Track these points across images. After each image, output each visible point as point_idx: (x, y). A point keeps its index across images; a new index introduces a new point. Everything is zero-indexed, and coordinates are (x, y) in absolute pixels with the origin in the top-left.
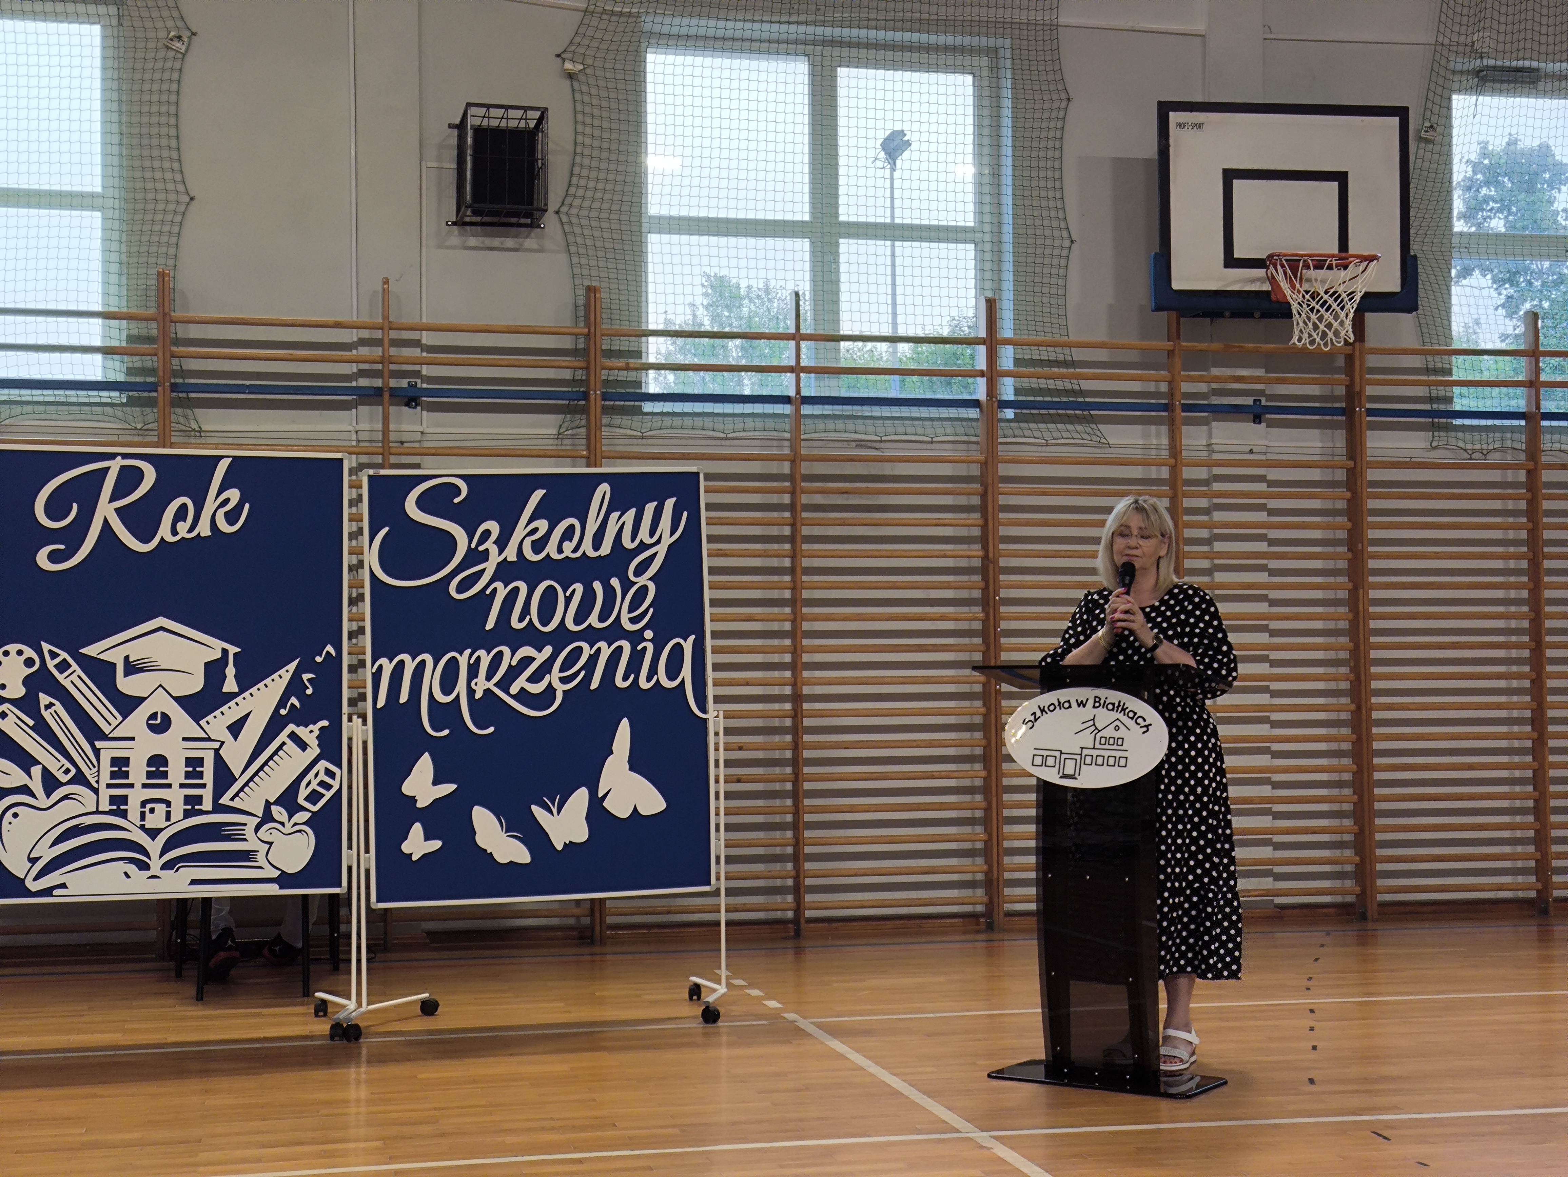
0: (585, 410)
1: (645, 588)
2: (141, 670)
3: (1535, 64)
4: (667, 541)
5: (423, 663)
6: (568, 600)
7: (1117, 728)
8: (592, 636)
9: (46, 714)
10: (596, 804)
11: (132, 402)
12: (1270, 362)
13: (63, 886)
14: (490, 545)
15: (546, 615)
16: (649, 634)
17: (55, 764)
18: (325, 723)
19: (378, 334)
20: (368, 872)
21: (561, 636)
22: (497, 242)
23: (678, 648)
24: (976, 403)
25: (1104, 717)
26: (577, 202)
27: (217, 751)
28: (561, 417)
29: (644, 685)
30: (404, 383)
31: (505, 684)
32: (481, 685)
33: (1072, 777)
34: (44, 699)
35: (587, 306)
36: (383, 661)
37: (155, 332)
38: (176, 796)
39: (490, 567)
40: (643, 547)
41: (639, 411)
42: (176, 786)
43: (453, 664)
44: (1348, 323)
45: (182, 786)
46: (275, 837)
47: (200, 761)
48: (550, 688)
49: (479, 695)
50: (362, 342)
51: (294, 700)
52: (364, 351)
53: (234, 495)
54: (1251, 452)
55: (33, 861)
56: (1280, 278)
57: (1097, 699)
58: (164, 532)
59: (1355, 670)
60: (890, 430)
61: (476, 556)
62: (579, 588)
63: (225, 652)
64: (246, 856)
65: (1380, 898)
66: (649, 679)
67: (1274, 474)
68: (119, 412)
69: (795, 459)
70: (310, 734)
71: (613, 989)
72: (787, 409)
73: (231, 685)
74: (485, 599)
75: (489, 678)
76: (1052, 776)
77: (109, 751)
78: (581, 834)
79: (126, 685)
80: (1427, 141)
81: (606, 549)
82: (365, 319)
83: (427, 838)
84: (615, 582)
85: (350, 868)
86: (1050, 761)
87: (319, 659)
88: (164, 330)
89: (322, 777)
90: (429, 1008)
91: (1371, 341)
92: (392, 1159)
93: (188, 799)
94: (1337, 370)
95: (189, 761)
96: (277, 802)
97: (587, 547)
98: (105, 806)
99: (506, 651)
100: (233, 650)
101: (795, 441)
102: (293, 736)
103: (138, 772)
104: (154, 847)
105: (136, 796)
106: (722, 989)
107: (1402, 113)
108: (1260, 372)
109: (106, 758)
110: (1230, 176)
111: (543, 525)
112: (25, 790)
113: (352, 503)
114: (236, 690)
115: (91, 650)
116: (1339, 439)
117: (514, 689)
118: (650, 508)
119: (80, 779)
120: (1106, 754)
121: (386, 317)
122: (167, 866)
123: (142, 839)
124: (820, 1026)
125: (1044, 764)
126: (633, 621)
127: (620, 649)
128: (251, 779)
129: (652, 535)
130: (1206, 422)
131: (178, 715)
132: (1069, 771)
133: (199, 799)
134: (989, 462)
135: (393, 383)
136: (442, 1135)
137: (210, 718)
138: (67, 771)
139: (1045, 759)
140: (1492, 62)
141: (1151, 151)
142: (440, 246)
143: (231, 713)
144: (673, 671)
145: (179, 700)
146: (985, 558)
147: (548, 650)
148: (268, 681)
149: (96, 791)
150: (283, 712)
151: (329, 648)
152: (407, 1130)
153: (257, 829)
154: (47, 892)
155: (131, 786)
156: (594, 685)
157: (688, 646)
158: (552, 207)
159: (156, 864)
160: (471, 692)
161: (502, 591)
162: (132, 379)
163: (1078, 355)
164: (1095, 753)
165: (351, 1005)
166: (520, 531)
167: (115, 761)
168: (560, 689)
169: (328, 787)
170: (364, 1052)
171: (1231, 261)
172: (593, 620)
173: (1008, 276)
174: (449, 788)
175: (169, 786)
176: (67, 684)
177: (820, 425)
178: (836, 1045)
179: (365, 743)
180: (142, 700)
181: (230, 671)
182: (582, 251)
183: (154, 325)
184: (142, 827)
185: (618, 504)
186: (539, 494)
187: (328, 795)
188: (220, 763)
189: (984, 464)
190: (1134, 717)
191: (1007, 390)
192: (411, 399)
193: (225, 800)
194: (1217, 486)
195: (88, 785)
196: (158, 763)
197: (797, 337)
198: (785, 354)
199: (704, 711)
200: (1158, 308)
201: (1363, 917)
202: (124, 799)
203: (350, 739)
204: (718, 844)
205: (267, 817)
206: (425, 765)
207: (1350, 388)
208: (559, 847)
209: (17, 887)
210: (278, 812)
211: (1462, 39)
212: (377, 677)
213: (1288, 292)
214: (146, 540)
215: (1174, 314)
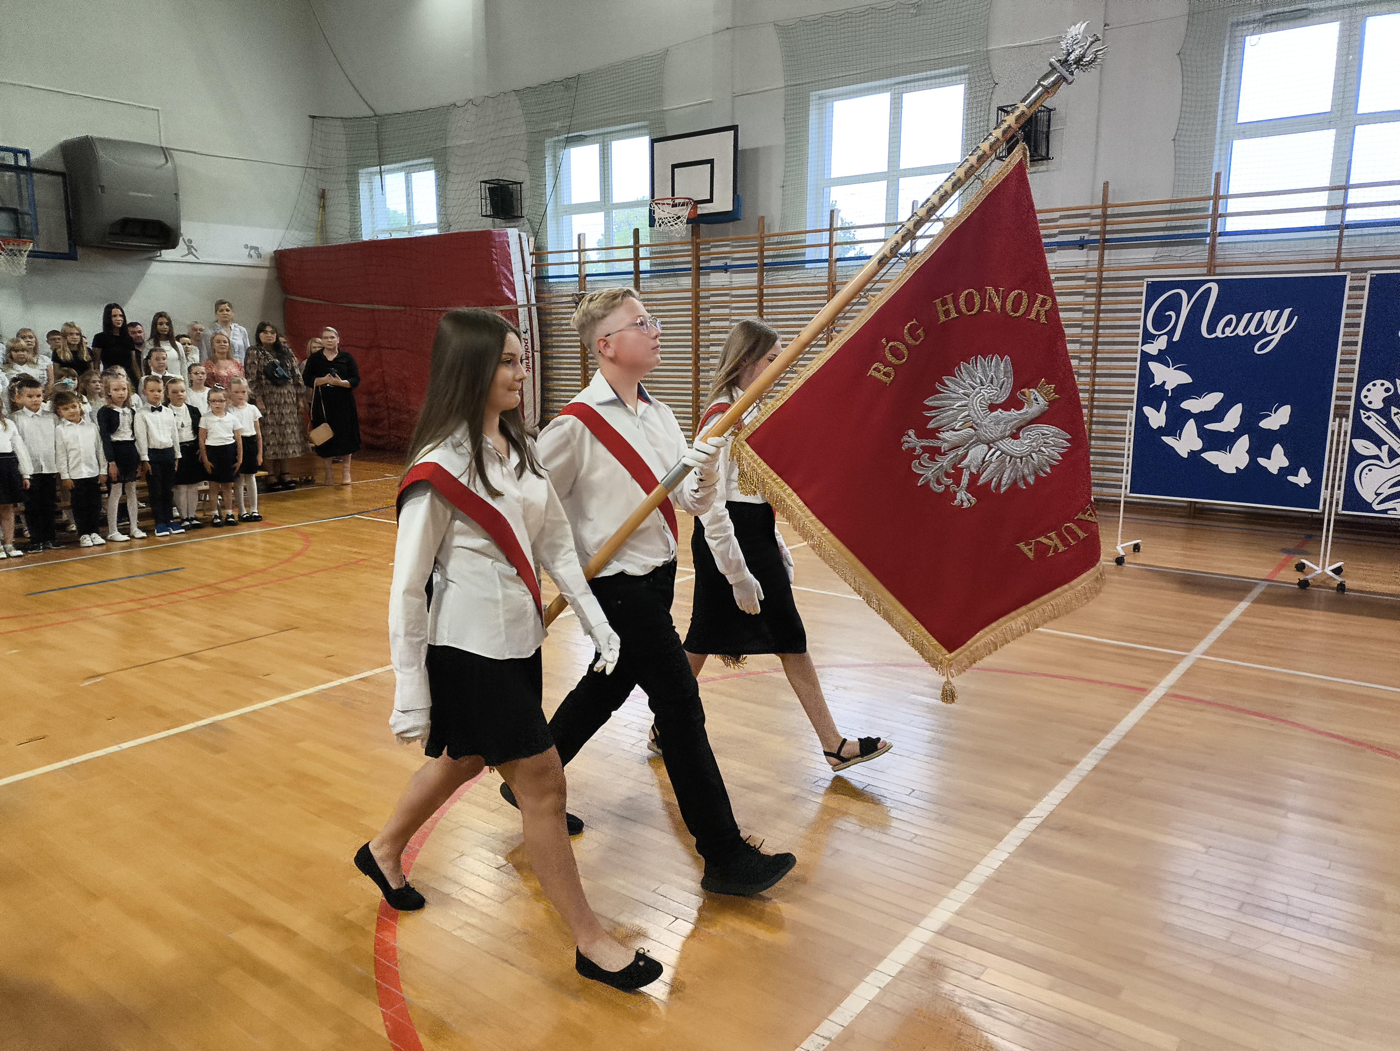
9: (1394, 418)
13: (1395, 509)
17: (1396, 445)
34: (1394, 410)
55: (1378, 495)
112: (1377, 457)
154: (1385, 511)
209: (1367, 507)
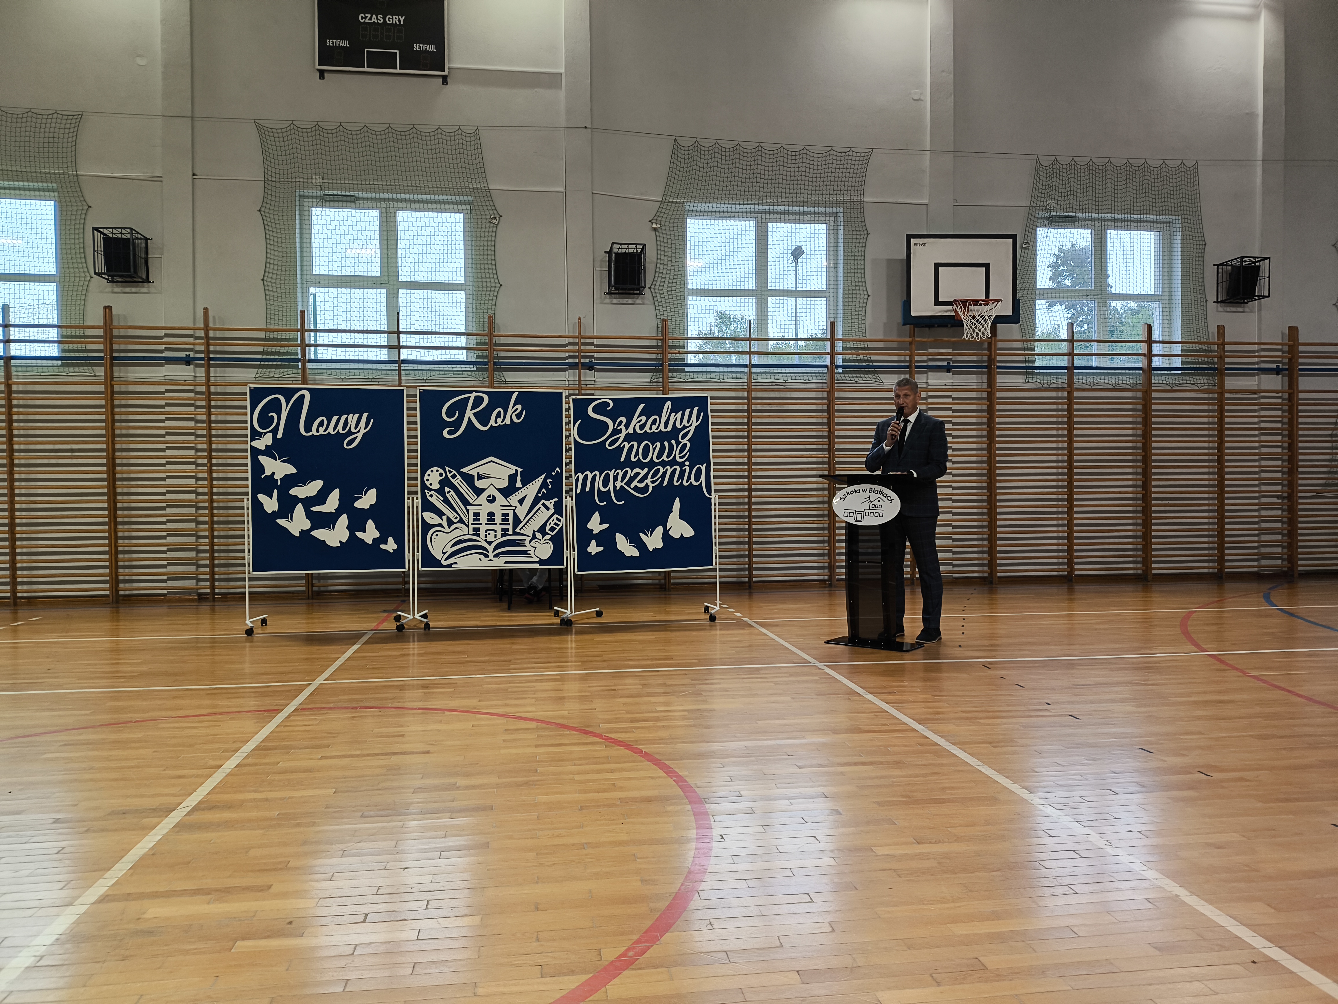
0: (662, 371)
1: (685, 445)
2: (484, 478)
3: (1074, 214)
4: (695, 425)
5: (595, 475)
6: (654, 449)
7: (879, 501)
8: (664, 464)
9: (448, 495)
10: (666, 532)
11: (478, 370)
12: (955, 346)
13: (456, 563)
14: (622, 427)
15: (645, 455)
16: (687, 463)
17: (452, 515)
18: (556, 499)
19: (577, 340)
20: (574, 559)
21: (651, 464)
22: (625, 301)
23: (699, 469)
24: (826, 366)
25: (874, 496)
26: (658, 284)
27: (514, 510)
28: (652, 374)
29: (685, 484)
30: (587, 360)
31: (628, 484)
32: (619, 484)
33: (860, 521)
34: (447, 489)
35: (662, 327)
36: (579, 474)
37: (487, 341)
38: (498, 528)
39: (622, 436)
40: (685, 427)
41: (684, 371)
42: (498, 524)
43: (607, 476)
44: (988, 329)
45: (501, 524)
46: (537, 545)
47: (507, 515)
48: (647, 486)
49: (618, 488)
50: (570, 344)
51: (544, 490)
52: (570, 347)
53: (519, 407)
54: (945, 385)
55: (444, 553)
56: (959, 311)
57: (871, 489)
58: (492, 422)
59: (990, 478)
60: (790, 378)
61: (616, 432)
62: (658, 444)
63: (516, 471)
64: (526, 552)
65: (999, 574)
66: (687, 482)
67: (955, 395)
68: (473, 374)
69: (749, 391)
70: (550, 504)
71: (674, 608)
72: (746, 370)
73: (519, 484)
74: (620, 449)
75: (622, 481)
76: (852, 521)
77: (472, 510)
78: (660, 545)
79: (479, 484)
80: (1025, 249)
81: (669, 428)
82: (571, 334)
83: (597, 546)
84: (673, 442)
85: (567, 558)
86: (851, 514)
87: (553, 474)
88: (491, 340)
89: (556, 521)
90: (599, 614)
91: (999, 337)
92: (585, 669)
93: (503, 530)
94: (984, 350)
95: (503, 515)
96: (537, 531)
97: (662, 427)
98: (471, 532)
99: (629, 470)
100: (520, 470)
101: (749, 383)
102: (544, 505)
103: (483, 518)
104: (490, 548)
105: (483, 528)
106: (717, 608)
107: (1014, 237)
108: (950, 351)
109: (471, 512)
110: (937, 266)
111: (643, 418)
113: (567, 410)
114: (521, 486)
115: (464, 470)
116: (985, 379)
117: (632, 486)
118: (688, 411)
119: (461, 521)
120: (874, 511)
121: (579, 333)
122: (495, 556)
123: (486, 545)
124: (756, 623)
125: (848, 516)
126: (681, 458)
127: (675, 469)
128: (527, 522)
129: (688, 422)
130: (926, 373)
131: (498, 496)
132: (859, 518)
133: (507, 530)
134: (831, 391)
135: (583, 360)
136: (604, 661)
137: (511, 497)
138: (456, 518)
139: (849, 513)
140: (1055, 214)
141: (904, 256)
142: (602, 303)
143: (519, 495)
144: (697, 478)
145: (499, 490)
146: (829, 431)
147: (646, 470)
148: (533, 482)
149: (468, 526)
150: (540, 495)
151: (558, 469)
152: (590, 659)
153: (530, 541)
154: (450, 565)
155: (481, 524)
156: (665, 484)
157: (703, 468)
158: (648, 286)
159: (491, 555)
160: (615, 487)
161: (627, 446)
162: (478, 360)
163: (870, 345)
164: (870, 511)
165: (569, 612)
166: (634, 421)
167: (475, 514)
168: (651, 485)
169: (558, 525)
170: (574, 630)
171: (937, 303)
172: (664, 457)
173: (841, 312)
174: (606, 526)
175: (496, 524)
176: (455, 483)
177: (760, 376)
178: (763, 630)
179: (572, 507)
180: (485, 489)
181: (519, 478)
182: (660, 304)
183: (486, 338)
184: (486, 540)
185: (674, 410)
186: (642, 406)
187: (558, 528)
188: (515, 516)
189: (829, 392)
190: (886, 496)
191: (839, 360)
192: (590, 367)
193: (517, 530)
194: (930, 400)
195: (464, 523)
196: (491, 515)
197: (750, 339)
198: (745, 346)
199: (710, 494)
200: (904, 324)
201: (991, 583)
202: (478, 529)
203: (566, 506)
204: (715, 549)
205: (534, 537)
206: (596, 517)
207: (989, 357)
208: (651, 550)
209: (438, 563)
210: (538, 535)
211: (1042, 204)
212: (577, 481)
213: (962, 316)
214: (485, 426)
215: (912, 326)
